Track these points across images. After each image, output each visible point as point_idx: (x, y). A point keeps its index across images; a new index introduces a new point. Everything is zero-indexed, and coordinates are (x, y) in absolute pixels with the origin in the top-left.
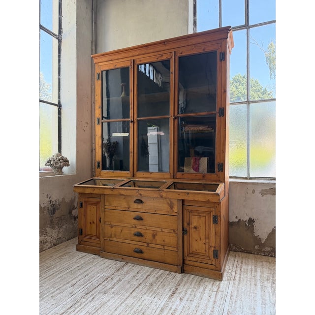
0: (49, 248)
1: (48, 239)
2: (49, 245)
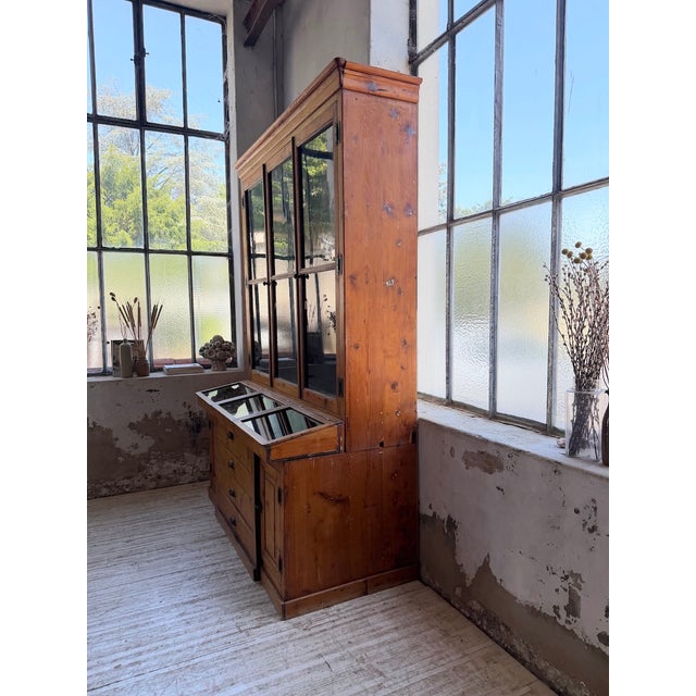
0: (190, 483)
1: (189, 469)
2: (190, 479)
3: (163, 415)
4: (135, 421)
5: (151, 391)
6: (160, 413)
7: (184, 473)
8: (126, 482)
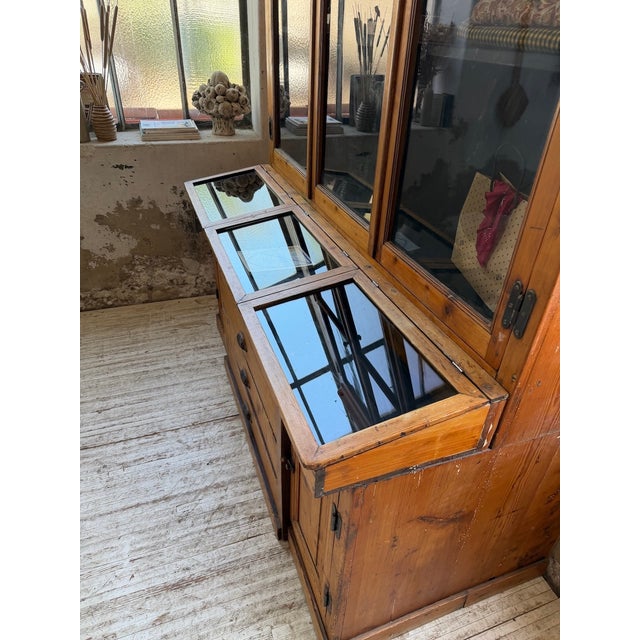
0: (193, 296)
1: (190, 279)
2: (194, 291)
3: (145, 205)
4: (104, 213)
5: (121, 167)
6: (139, 201)
7: (184, 284)
8: (107, 294)
